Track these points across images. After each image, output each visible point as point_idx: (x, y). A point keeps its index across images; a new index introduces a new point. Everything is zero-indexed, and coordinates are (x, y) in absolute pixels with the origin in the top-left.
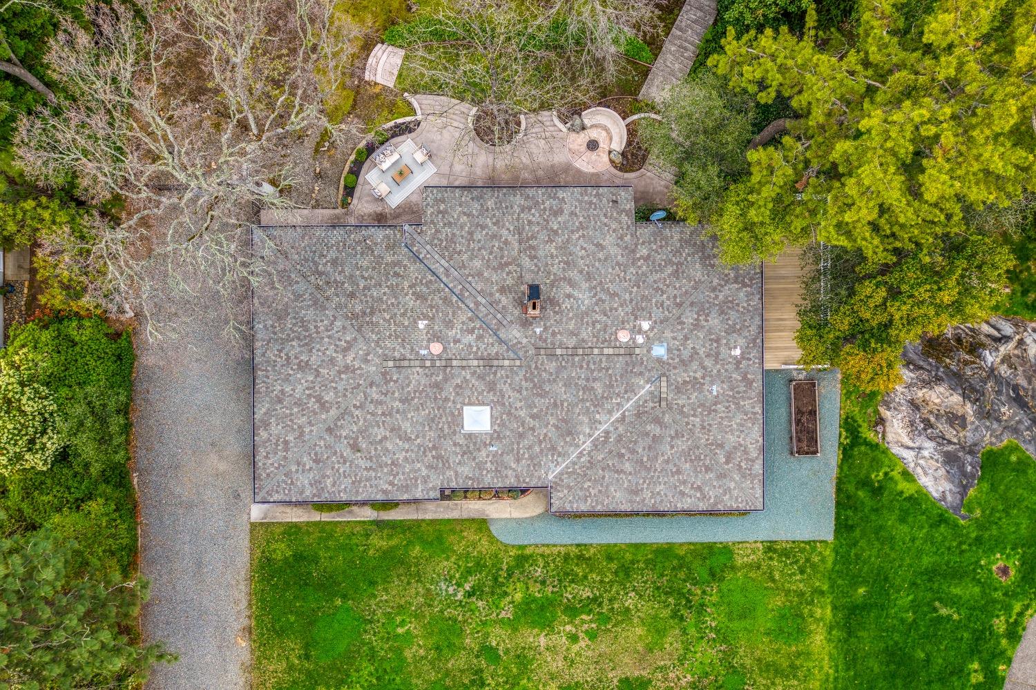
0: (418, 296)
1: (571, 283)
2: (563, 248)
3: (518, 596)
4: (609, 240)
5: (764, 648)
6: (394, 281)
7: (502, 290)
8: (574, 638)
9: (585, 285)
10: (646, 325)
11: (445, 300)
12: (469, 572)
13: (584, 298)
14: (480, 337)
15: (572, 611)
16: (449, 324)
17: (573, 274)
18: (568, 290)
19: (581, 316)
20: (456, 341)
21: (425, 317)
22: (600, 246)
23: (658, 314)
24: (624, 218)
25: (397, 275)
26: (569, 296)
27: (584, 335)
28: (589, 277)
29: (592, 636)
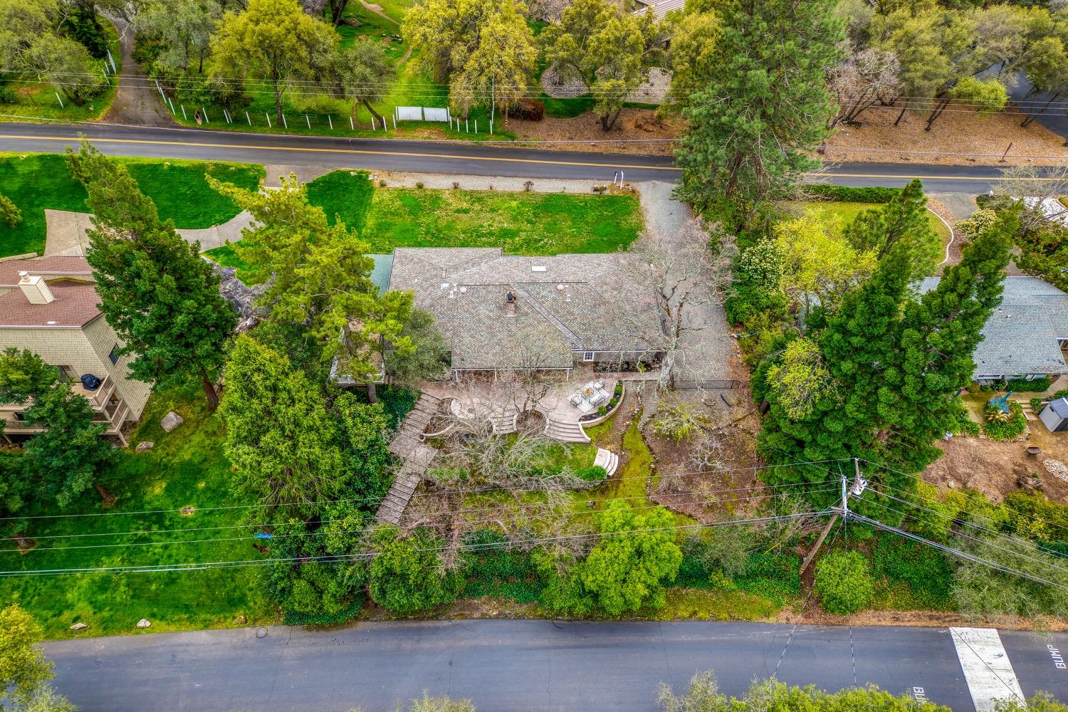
0: (571, 313)
1: (489, 318)
2: (493, 336)
3: (517, 239)
4: (467, 340)
5: (398, 220)
6: (585, 321)
7: (527, 314)
8: (489, 225)
9: (481, 316)
10: (452, 296)
11: (557, 312)
12: (542, 247)
13: (483, 311)
14: (538, 293)
15: (491, 234)
16: (555, 300)
17: (488, 322)
18: (491, 314)
19: (485, 301)
20: (550, 292)
21: (567, 303)
22: (472, 336)
23: (444, 302)
24: (458, 351)
25: (584, 325)
26: (491, 311)
27: (484, 292)
28: (480, 321)
29: (482, 226)
